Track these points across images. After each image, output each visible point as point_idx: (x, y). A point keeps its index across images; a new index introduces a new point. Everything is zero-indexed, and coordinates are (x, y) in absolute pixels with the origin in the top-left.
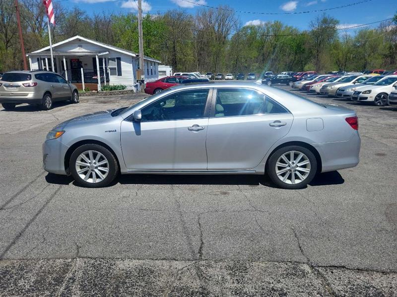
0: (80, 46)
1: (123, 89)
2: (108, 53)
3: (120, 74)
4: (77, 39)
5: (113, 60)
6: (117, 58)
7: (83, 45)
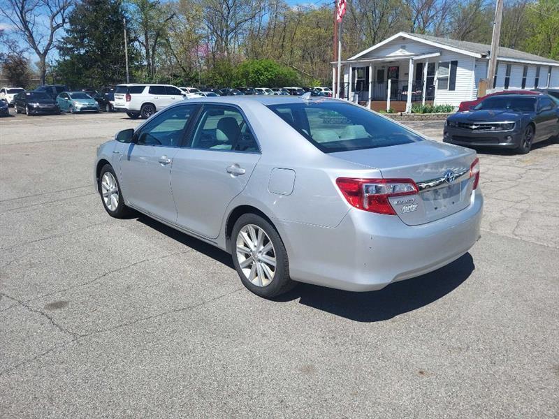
0: (403, 47)
1: (449, 111)
2: (438, 54)
3: (452, 88)
4: (401, 37)
5: (445, 65)
6: (452, 62)
7: (407, 45)
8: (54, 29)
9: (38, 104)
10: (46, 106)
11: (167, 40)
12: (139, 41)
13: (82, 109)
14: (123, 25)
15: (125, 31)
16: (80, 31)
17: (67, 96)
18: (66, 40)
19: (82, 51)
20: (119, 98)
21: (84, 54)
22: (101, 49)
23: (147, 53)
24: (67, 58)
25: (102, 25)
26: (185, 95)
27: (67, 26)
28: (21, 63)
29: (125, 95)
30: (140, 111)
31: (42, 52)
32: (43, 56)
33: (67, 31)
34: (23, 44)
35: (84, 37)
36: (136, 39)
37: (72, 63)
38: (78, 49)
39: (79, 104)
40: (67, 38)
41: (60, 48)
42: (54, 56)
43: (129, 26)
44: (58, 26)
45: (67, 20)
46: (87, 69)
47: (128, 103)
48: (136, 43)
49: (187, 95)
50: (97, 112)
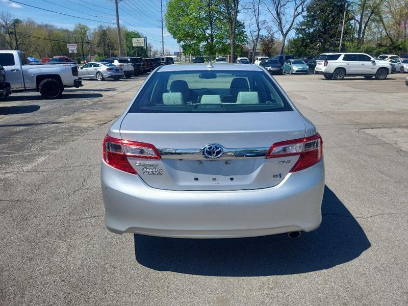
8: (295, 16)
9: (270, 67)
10: (274, 69)
11: (380, 17)
12: (355, 19)
13: (297, 71)
14: (344, 8)
15: (345, 13)
16: (313, 16)
17: (290, 63)
18: (302, 24)
19: (312, 30)
20: (320, 64)
21: (312, 32)
22: (324, 28)
23: (360, 28)
24: (301, 36)
25: (329, 9)
26: (374, 62)
27: (305, 13)
28: (272, 41)
29: (324, 61)
30: (333, 74)
31: (285, 33)
32: (285, 35)
33: (304, 17)
34: (275, 28)
35: (315, 20)
36: (353, 18)
37: (303, 40)
38: (309, 29)
39: (295, 68)
40: (304, 22)
41: (297, 29)
42: (292, 35)
43: (350, 8)
44: (299, 14)
45: (305, 9)
46: (312, 43)
47: (325, 67)
48: (352, 22)
49: (376, 61)
50: (307, 74)
